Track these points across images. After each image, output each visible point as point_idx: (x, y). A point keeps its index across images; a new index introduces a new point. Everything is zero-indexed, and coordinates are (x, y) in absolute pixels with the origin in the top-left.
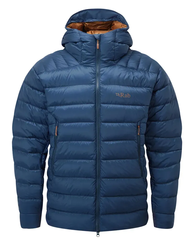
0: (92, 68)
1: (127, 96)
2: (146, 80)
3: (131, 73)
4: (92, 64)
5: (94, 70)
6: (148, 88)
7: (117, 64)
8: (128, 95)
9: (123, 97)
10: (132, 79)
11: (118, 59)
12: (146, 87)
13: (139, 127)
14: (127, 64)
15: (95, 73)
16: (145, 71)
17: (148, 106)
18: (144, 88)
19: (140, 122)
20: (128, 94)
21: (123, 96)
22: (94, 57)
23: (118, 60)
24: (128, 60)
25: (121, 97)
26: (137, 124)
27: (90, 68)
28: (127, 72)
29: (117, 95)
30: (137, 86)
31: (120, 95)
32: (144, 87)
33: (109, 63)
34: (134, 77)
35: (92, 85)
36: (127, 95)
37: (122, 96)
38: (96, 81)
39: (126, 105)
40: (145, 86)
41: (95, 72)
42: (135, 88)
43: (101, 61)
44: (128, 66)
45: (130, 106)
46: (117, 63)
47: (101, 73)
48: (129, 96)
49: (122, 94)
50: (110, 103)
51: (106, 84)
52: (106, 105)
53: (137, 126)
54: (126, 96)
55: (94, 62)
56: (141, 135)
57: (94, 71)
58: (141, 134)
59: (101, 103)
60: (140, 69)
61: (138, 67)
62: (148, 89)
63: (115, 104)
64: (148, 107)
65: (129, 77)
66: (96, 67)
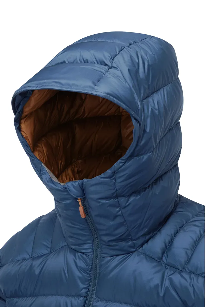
44: (163, 259)
66: (92, 254)
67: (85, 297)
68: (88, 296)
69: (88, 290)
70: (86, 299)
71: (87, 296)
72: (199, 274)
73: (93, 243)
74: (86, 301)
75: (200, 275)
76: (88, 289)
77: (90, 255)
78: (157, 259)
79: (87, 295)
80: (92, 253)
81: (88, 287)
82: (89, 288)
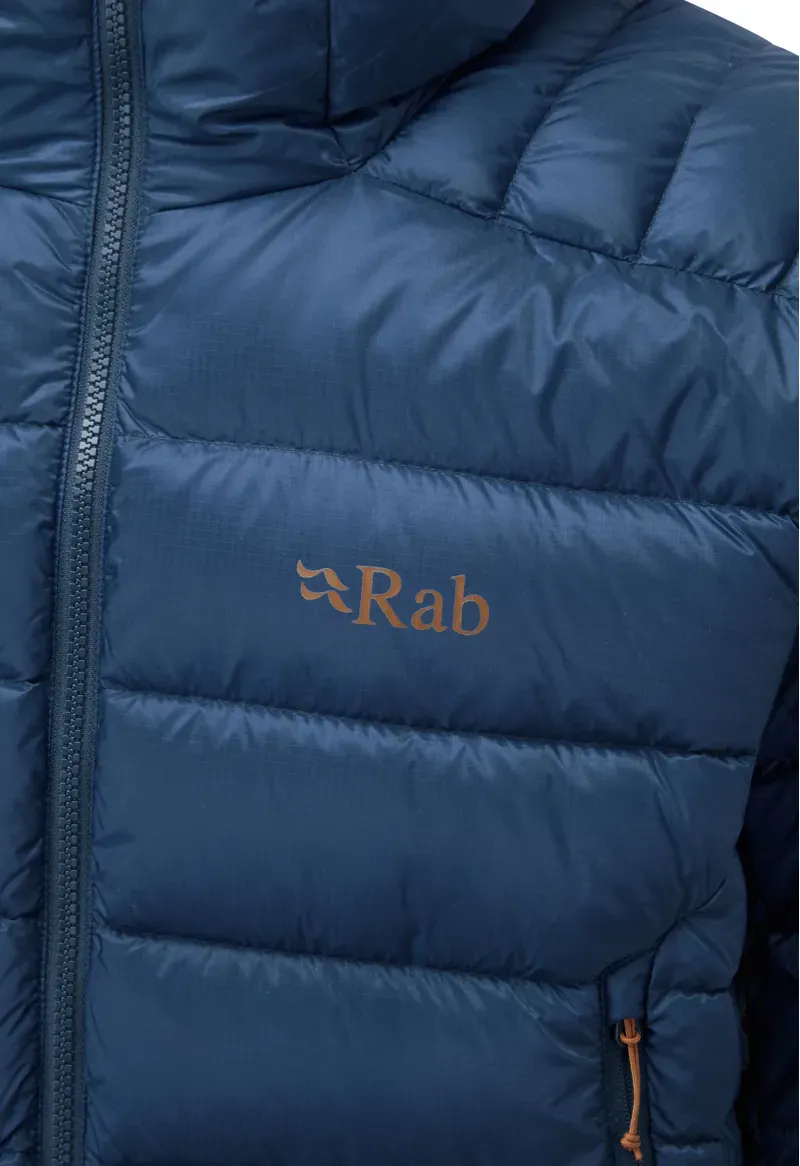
0: (44, 207)
1: (448, 618)
2: (723, 400)
3: (543, 295)
4: (50, 152)
5: (67, 233)
6: (750, 519)
7: (377, 162)
8: (461, 600)
9: (395, 621)
10: (537, 386)
11: (394, 101)
12: (722, 498)
13: (630, 1039)
14: (503, 178)
15: (81, 281)
16: (733, 280)
17: (740, 754)
18: (694, 514)
19: (638, 968)
20: (460, 581)
21: (386, 608)
22: (63, 66)
23: (392, 115)
24: (534, 125)
25: (364, 618)
26: (605, 1000)
27: (19, 201)
28: (488, 276)
29: (309, 595)
30: (606, 484)
31: (352, 597)
32: (698, 502)
33: (248, 148)
34: (563, 359)
35: (19, 431)
36: (438, 606)
37: (375, 609)
38: (74, 376)
39: (426, 724)
40: (712, 482)
41: (76, 269)
42: (574, 505)
43: (158, 126)
44: (512, 204)
45: (486, 744)
46: (377, 146)
47: (153, 274)
48: (471, 610)
49: (381, 584)
50: (226, 680)
51: (194, 435)
52: (170, 706)
53: (610, 1031)
54: (430, 616)
55: (71, 127)
56: (673, 1149)
57: (58, 246)
58: (669, 1140)
59: (115, 682)
60: (664, 257)
61: (646, 216)
62: (747, 530)
63: (286, 703)
64: (732, 765)
65: (499, 347)
66: (90, 196)
67: (53, 424)
68: (71, 416)
69: (71, 386)
70: (63, 437)
71: (63, 419)
72: (740, 276)
73: (96, 136)
74: (64, 443)
75: (743, 281)
76: (67, 382)
77: (80, 198)
78: (471, 205)
79: (68, 414)
80: (91, 188)
81: (67, 368)
82: (72, 378)
